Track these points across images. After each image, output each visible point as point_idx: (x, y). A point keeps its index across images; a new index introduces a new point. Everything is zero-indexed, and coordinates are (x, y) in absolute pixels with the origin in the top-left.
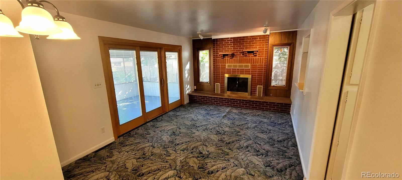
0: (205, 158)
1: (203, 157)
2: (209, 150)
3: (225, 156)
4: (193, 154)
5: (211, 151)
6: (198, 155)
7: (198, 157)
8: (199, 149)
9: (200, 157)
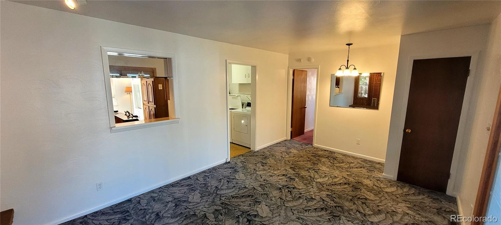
0: (286, 186)
1: (288, 188)
2: (279, 193)
3: (265, 184)
4: (299, 192)
5: (278, 191)
6: (294, 190)
7: (294, 188)
8: (290, 196)
9: (291, 188)
